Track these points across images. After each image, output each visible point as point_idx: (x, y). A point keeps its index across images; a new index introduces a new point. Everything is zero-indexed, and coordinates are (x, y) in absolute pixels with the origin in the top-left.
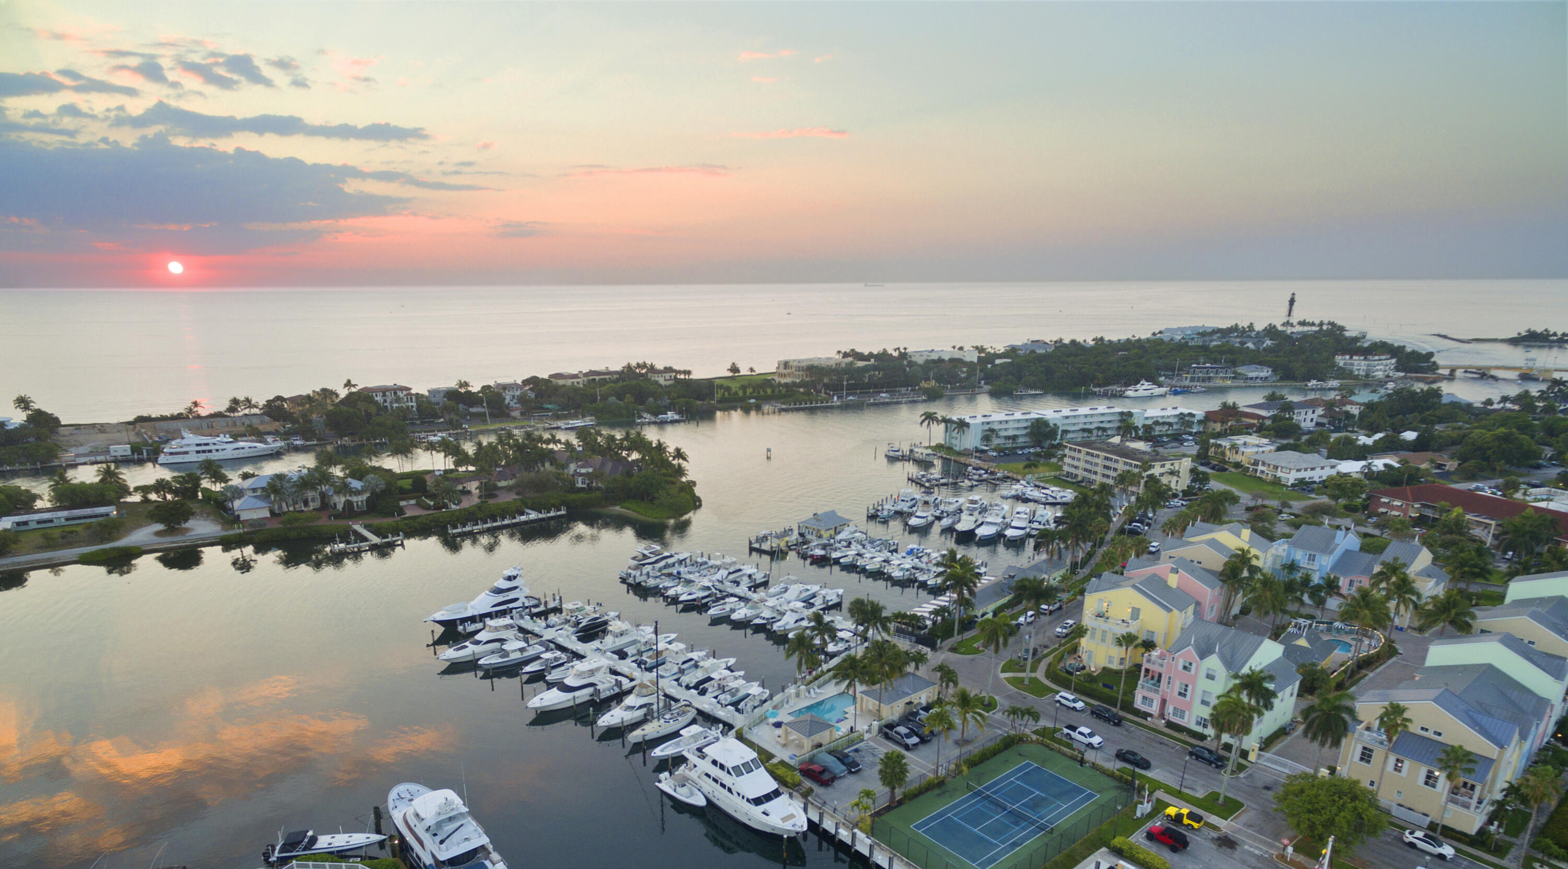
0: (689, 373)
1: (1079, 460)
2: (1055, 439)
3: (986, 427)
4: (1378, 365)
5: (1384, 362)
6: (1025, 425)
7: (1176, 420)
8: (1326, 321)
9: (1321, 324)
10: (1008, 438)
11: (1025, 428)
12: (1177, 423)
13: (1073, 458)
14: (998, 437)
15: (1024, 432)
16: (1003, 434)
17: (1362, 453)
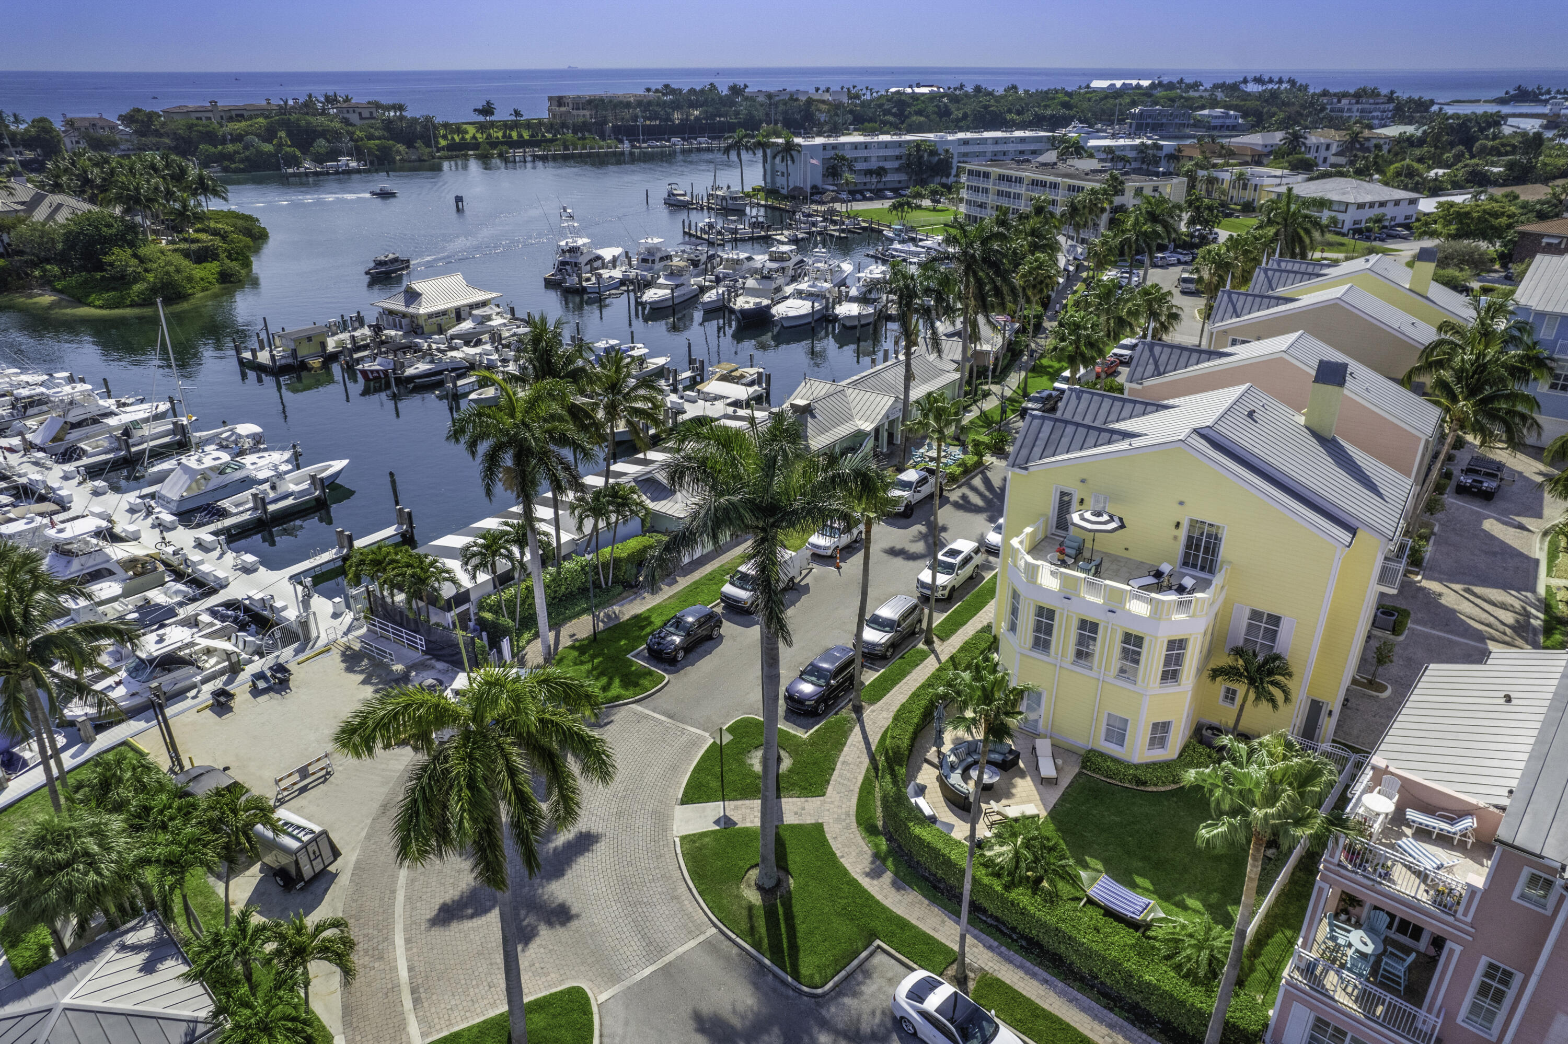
0: (400, 108)
1: (986, 191)
2: (948, 176)
3: (831, 153)
4: (1375, 110)
5: (1382, 106)
6: (897, 152)
7: (1133, 154)
8: (1285, 79)
9: (1280, 81)
10: (869, 172)
11: (898, 158)
12: (1135, 159)
13: (976, 190)
14: (851, 170)
15: (896, 164)
16: (859, 166)
17: (1435, 189)
